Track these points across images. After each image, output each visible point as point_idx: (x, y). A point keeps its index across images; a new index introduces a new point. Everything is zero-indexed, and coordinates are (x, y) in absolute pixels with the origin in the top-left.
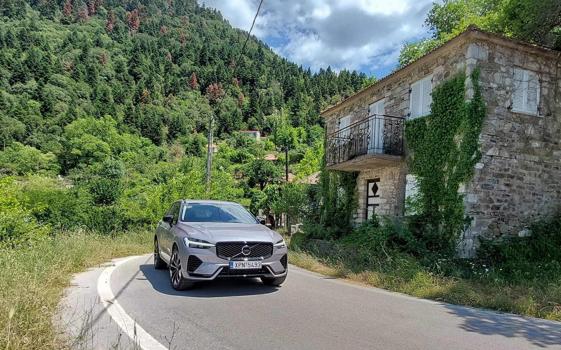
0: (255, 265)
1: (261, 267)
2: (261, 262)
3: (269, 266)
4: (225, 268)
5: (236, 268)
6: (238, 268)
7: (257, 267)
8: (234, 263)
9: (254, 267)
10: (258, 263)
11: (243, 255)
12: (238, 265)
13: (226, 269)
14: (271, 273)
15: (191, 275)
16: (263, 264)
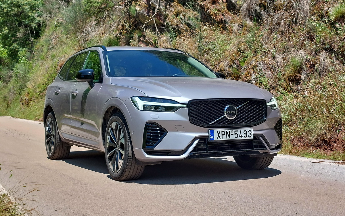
0: (243, 135)
1: (252, 138)
2: (252, 130)
3: (262, 136)
4: (201, 139)
5: (219, 139)
6: (221, 139)
7: (248, 138)
8: (215, 132)
9: (243, 138)
10: (247, 130)
11: (227, 119)
12: (220, 135)
13: (203, 140)
14: (266, 147)
15: (149, 153)
16: (255, 132)
